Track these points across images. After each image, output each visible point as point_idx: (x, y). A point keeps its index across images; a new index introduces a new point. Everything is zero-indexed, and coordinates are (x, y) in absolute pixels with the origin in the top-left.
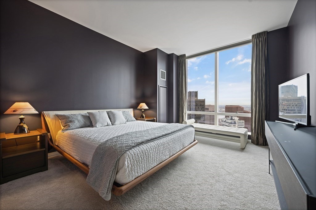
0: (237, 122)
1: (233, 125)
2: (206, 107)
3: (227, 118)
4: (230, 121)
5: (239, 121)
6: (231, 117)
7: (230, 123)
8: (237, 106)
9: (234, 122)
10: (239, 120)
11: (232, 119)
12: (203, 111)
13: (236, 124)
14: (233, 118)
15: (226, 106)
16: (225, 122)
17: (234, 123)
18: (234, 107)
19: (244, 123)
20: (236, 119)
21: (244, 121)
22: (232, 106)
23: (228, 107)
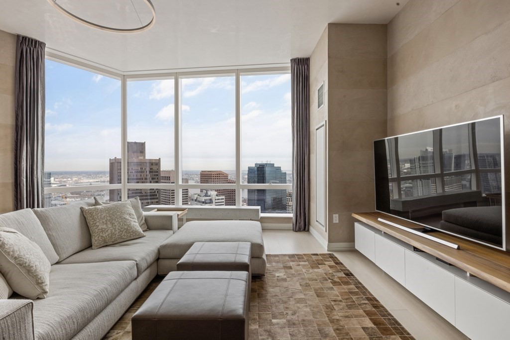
0: (214, 201)
1: (208, 205)
2: (162, 175)
3: (200, 193)
4: (203, 199)
5: (217, 198)
6: (205, 192)
9: (211, 200)
10: (217, 195)
11: (206, 195)
12: (157, 182)
13: (212, 203)
14: (209, 193)
15: (202, 171)
16: (196, 200)
17: (209, 201)
18: (213, 173)
19: (224, 200)
20: (213, 193)
21: (224, 197)
22: (210, 171)
23: (205, 173)
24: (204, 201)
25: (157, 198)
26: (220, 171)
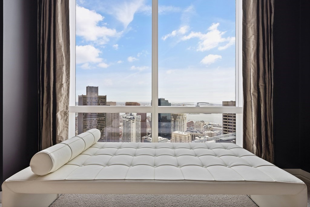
0: (135, 118)
1: (132, 120)
2: (107, 104)
3: (127, 114)
4: (130, 117)
5: (137, 116)
7: (130, 119)
8: (135, 102)
9: (133, 117)
11: (131, 115)
13: (134, 119)
14: (133, 114)
15: (127, 102)
16: (125, 118)
17: (133, 118)
18: (132, 103)
19: (140, 118)
20: (135, 114)
21: (140, 116)
22: (131, 102)
23: (128, 103)
24: (130, 118)
25: (104, 117)
26: (136, 102)
